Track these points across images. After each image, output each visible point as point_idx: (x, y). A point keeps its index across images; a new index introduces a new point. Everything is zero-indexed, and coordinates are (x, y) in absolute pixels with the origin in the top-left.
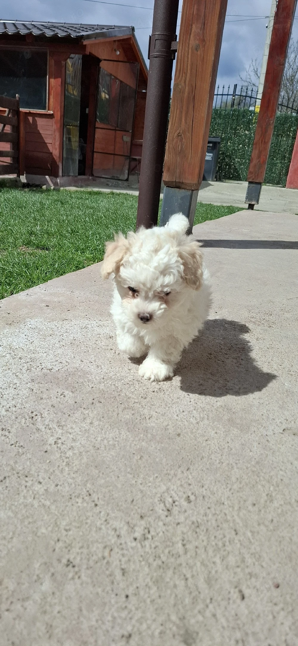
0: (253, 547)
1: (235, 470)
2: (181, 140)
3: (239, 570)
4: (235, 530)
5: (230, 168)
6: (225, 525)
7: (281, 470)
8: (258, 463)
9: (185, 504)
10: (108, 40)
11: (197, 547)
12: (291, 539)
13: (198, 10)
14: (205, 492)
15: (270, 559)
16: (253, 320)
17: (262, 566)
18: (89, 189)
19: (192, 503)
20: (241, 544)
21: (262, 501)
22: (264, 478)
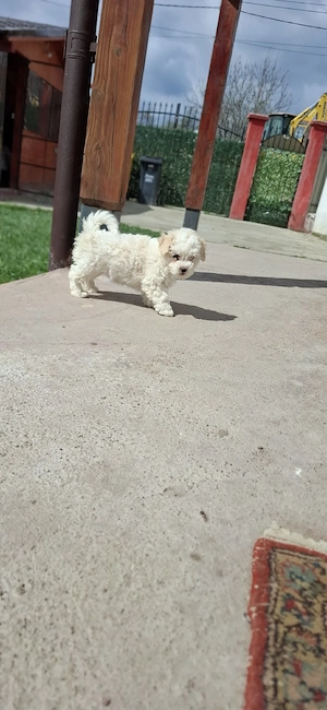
0: (90, 649)
1: (95, 545)
2: (100, 153)
3: (63, 683)
4: (72, 628)
5: (172, 193)
6: (61, 622)
7: (150, 542)
8: (124, 534)
9: (15, 595)
10: (40, 39)
11: (15, 656)
12: (140, 635)
13: (120, 10)
14: (47, 576)
15: (108, 665)
16: (162, 358)
17: (95, 676)
18: (12, 204)
19: (26, 594)
20: (75, 647)
21: (117, 585)
22: (126, 553)
